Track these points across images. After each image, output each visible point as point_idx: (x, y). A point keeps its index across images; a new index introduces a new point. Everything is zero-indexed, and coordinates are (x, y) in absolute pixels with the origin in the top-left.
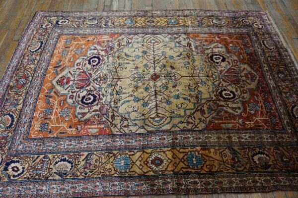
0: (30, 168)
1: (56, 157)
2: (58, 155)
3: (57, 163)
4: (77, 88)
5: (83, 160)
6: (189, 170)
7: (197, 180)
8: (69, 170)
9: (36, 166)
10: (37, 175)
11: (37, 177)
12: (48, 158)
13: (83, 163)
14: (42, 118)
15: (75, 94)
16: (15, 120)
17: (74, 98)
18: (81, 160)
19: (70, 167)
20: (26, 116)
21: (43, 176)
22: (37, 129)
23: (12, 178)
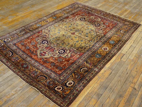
0: (74, 79)
1: (78, 70)
2: (77, 69)
3: (80, 71)
4: (52, 52)
5: (87, 64)
6: (114, 45)
7: (118, 45)
8: (87, 69)
9: (76, 77)
10: (80, 78)
11: (80, 79)
12: (76, 72)
13: (88, 64)
14: (54, 67)
15: (54, 54)
16: (45, 75)
17: (56, 55)
18: (86, 64)
19: (86, 68)
20: (47, 71)
21: (82, 77)
22: (58, 70)
23: (73, 86)
